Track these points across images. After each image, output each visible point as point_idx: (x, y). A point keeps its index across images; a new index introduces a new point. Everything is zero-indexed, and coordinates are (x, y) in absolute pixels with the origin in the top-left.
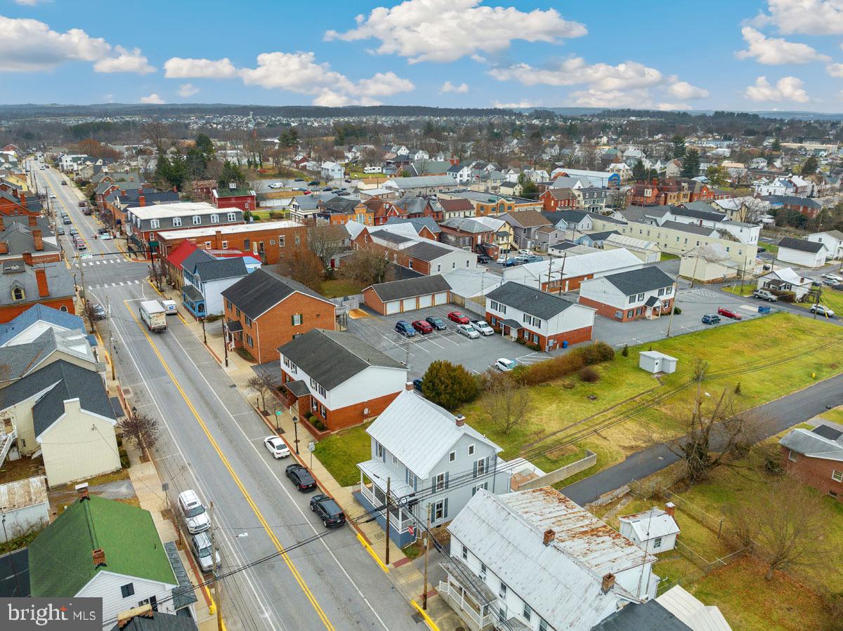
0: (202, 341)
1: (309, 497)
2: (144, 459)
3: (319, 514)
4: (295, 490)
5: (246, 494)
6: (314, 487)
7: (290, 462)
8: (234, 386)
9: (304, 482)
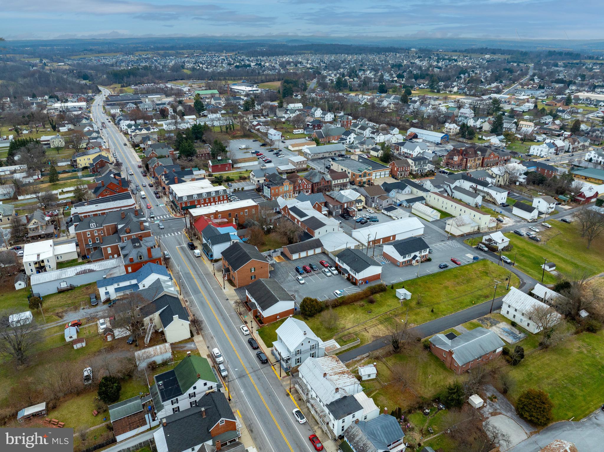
0: (213, 274)
1: (256, 351)
2: (198, 334)
3: (259, 358)
4: (251, 348)
5: (235, 349)
6: (258, 348)
7: (249, 337)
8: (228, 299)
9: (255, 346)
